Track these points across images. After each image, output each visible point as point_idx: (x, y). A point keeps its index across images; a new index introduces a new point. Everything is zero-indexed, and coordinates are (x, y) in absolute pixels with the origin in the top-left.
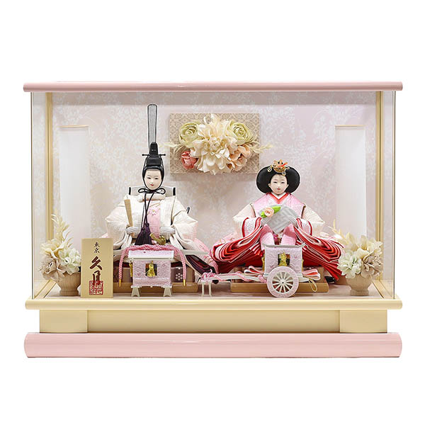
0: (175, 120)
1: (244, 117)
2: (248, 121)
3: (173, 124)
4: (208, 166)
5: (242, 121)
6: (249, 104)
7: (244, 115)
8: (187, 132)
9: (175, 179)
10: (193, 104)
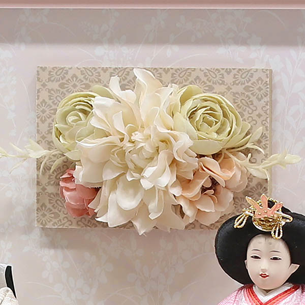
0: (50, 85)
1: (229, 79)
2: (239, 89)
3: (44, 95)
4: (122, 211)
5: (223, 88)
6: (244, 42)
7: (228, 72)
8: (70, 119)
9: (53, 245)
10: (99, 42)
